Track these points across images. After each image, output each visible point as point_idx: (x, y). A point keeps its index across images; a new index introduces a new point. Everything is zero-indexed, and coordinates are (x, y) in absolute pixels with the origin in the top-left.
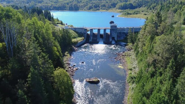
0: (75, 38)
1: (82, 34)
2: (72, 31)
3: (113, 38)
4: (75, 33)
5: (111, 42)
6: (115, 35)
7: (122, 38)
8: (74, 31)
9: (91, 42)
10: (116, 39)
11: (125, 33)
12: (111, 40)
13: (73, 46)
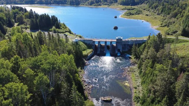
0: (84, 50)
1: (90, 45)
2: (82, 43)
3: (119, 50)
4: (84, 45)
5: (117, 54)
6: (120, 48)
7: (127, 49)
8: (83, 42)
9: (99, 53)
10: (121, 51)
11: (129, 45)
12: (117, 52)
13: (84, 60)
